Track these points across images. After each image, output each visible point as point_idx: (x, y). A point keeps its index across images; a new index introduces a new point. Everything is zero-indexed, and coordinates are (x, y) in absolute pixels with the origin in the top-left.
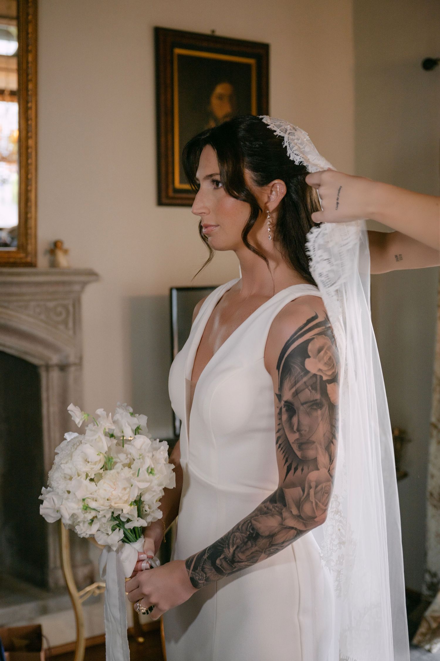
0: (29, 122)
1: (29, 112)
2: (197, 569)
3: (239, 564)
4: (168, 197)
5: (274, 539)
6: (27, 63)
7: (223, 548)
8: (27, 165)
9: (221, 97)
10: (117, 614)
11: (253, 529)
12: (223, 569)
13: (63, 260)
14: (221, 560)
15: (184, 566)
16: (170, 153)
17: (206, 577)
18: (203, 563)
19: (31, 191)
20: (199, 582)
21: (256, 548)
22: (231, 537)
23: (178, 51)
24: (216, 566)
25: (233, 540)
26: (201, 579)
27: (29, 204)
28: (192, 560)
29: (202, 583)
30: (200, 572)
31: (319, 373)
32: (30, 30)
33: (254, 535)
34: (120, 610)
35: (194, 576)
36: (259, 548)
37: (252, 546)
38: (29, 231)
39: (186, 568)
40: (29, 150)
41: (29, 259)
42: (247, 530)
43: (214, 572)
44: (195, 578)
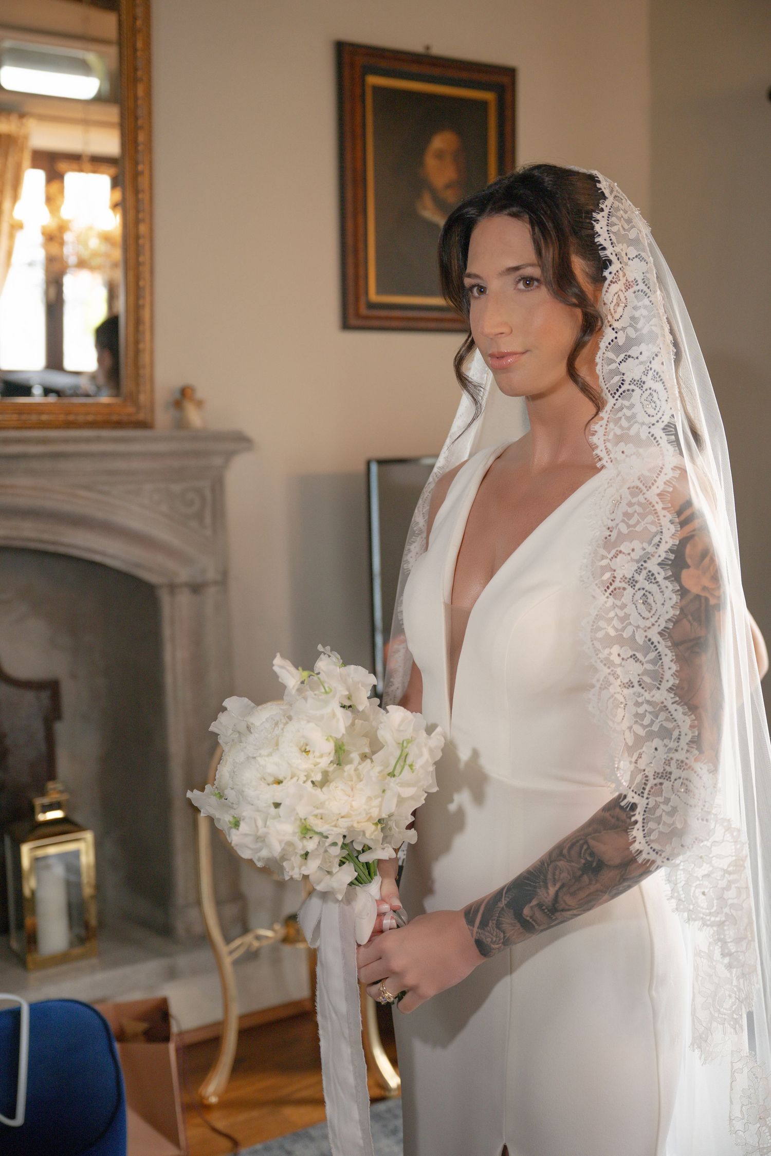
0: (141, 196)
1: (140, 179)
2: (487, 925)
3: (563, 913)
4: (358, 315)
5: (628, 869)
6: (136, 98)
7: (535, 887)
8: (138, 264)
9: (440, 155)
10: (343, 1007)
11: (592, 854)
12: (534, 924)
13: (194, 417)
14: (532, 907)
15: (463, 921)
16: (361, 246)
17: (504, 937)
18: (499, 914)
19: (143, 306)
20: (493, 946)
21: (598, 886)
22: (550, 869)
23: (373, 80)
24: (524, 918)
25: (554, 874)
26: (496, 941)
27: (141, 328)
28: (477, 911)
29: (498, 948)
30: (494, 930)
31: (702, 594)
32: (139, 45)
33: (594, 864)
34: (346, 999)
35: (483, 937)
36: (602, 885)
37: (590, 884)
38: (141, 371)
39: (467, 924)
40: (141, 241)
41: (141, 416)
42: (580, 856)
43: (519, 929)
44: (484, 940)
